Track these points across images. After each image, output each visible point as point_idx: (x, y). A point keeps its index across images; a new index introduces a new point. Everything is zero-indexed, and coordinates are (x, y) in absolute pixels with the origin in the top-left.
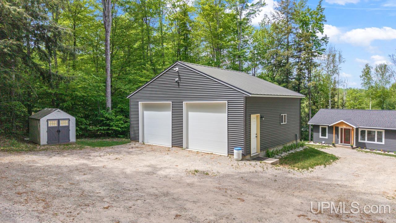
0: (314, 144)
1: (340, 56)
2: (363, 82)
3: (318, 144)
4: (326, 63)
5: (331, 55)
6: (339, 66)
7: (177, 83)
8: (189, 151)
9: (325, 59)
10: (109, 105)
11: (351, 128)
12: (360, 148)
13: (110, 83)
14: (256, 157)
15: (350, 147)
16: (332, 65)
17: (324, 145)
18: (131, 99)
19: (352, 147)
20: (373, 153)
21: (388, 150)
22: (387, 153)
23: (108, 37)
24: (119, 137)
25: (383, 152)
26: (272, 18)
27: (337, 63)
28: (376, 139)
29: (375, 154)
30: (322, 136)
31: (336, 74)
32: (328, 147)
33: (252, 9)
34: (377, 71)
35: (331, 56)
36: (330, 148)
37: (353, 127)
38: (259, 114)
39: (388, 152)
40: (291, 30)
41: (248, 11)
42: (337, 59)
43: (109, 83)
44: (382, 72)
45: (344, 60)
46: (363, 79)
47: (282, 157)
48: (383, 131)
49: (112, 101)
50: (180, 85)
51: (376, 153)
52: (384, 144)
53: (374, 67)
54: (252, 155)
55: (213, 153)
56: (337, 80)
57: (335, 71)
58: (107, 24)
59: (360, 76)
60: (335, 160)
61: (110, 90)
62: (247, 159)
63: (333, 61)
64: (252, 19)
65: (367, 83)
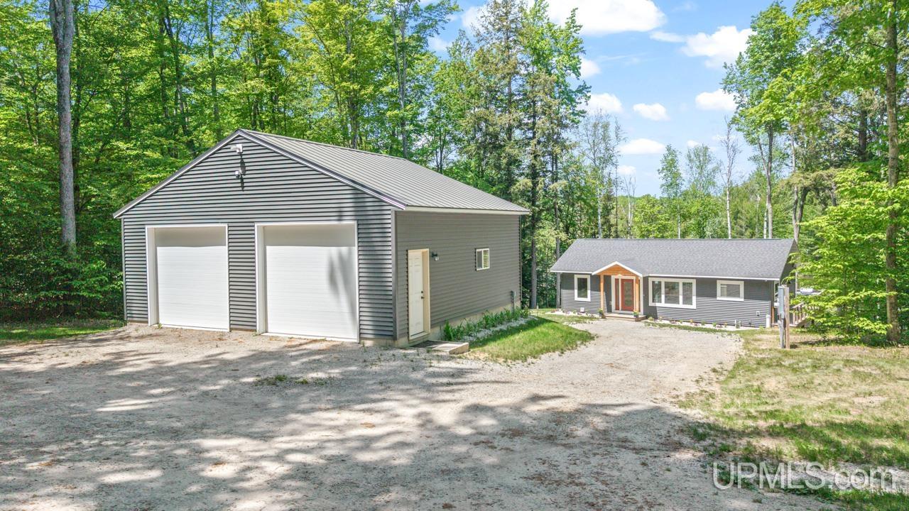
0: (564, 314)
1: (618, 128)
2: (664, 182)
3: (571, 314)
4: (591, 142)
5: (600, 125)
6: (616, 149)
7: (239, 181)
8: (271, 338)
9: (589, 133)
10: (71, 236)
11: (634, 278)
12: (651, 318)
13: (72, 180)
14: (422, 341)
15: (633, 317)
16: (602, 146)
17: (584, 315)
18: (125, 220)
19: (637, 316)
20: (673, 328)
21: (703, 321)
22: (700, 326)
23: (65, 66)
24: (98, 317)
25: (693, 325)
26: (476, 39)
27: (613, 142)
28: (681, 298)
29: (677, 329)
30: (579, 296)
31: (611, 166)
32: (592, 318)
33: (429, 16)
34: (691, 161)
35: (599, 128)
36: (594, 322)
37: (637, 276)
38: (428, 250)
39: (703, 324)
40: (515, 68)
41: (420, 21)
42: (612, 134)
43: (69, 182)
44: (700, 162)
45: (624, 136)
46: (665, 175)
47: (478, 338)
48: (694, 282)
49: (77, 226)
50: (245, 185)
51: (680, 327)
52: (695, 308)
53: (685, 152)
54: (411, 338)
55: (327, 339)
56: (613, 177)
57: (608, 160)
58: (61, 32)
59: (659, 170)
60: (586, 341)
61: (72, 199)
62: (400, 345)
63: (605, 138)
64: (429, 38)
65: (671, 184)
